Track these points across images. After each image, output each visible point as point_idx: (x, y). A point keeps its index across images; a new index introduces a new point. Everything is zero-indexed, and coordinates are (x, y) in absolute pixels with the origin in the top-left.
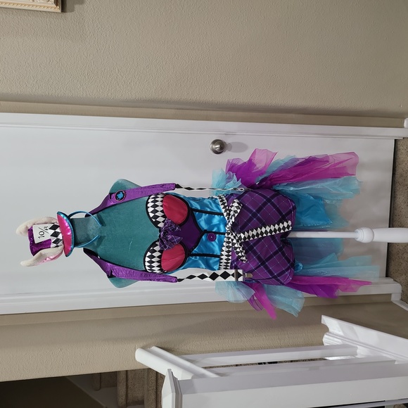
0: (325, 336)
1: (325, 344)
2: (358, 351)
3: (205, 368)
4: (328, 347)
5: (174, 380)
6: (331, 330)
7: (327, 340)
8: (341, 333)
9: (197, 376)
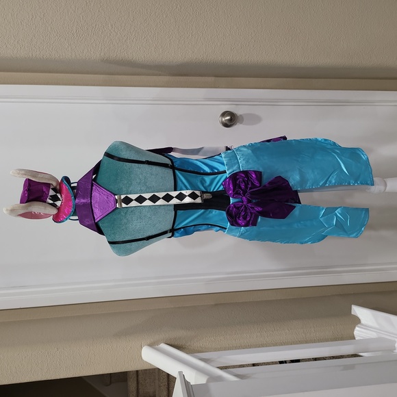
0: (357, 328)
1: (357, 338)
2: (396, 345)
3: (221, 368)
4: (360, 341)
5: (187, 384)
6: (363, 321)
7: (358, 332)
8: (375, 325)
9: (213, 378)
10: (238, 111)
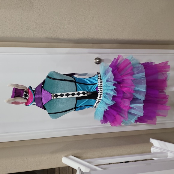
0: (152, 148)
1: (152, 152)
2: (168, 155)
3: (96, 165)
4: (154, 153)
5: (81, 172)
6: (154, 145)
7: (153, 150)
8: (159, 146)
9: (92, 170)
10: (102, 57)
